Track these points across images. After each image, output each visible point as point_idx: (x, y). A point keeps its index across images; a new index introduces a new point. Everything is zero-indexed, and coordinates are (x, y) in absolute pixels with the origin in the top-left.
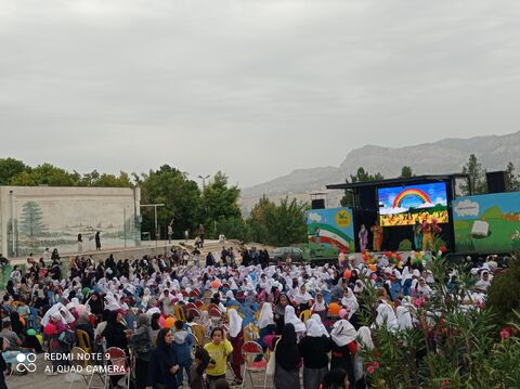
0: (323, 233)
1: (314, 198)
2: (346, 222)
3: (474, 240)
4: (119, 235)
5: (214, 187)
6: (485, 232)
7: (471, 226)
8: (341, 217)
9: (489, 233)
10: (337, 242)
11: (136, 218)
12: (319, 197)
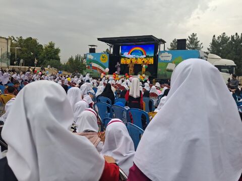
0: (94, 65)
1: (90, 47)
2: (105, 60)
3: (167, 72)
5: (49, 47)
8: (103, 57)
10: (100, 70)
11: (8, 53)
12: (93, 47)
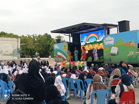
0: (59, 53)
3: (111, 56)
4: (11, 55)
6: (116, 53)
7: (110, 50)
8: (64, 46)
9: (118, 53)
